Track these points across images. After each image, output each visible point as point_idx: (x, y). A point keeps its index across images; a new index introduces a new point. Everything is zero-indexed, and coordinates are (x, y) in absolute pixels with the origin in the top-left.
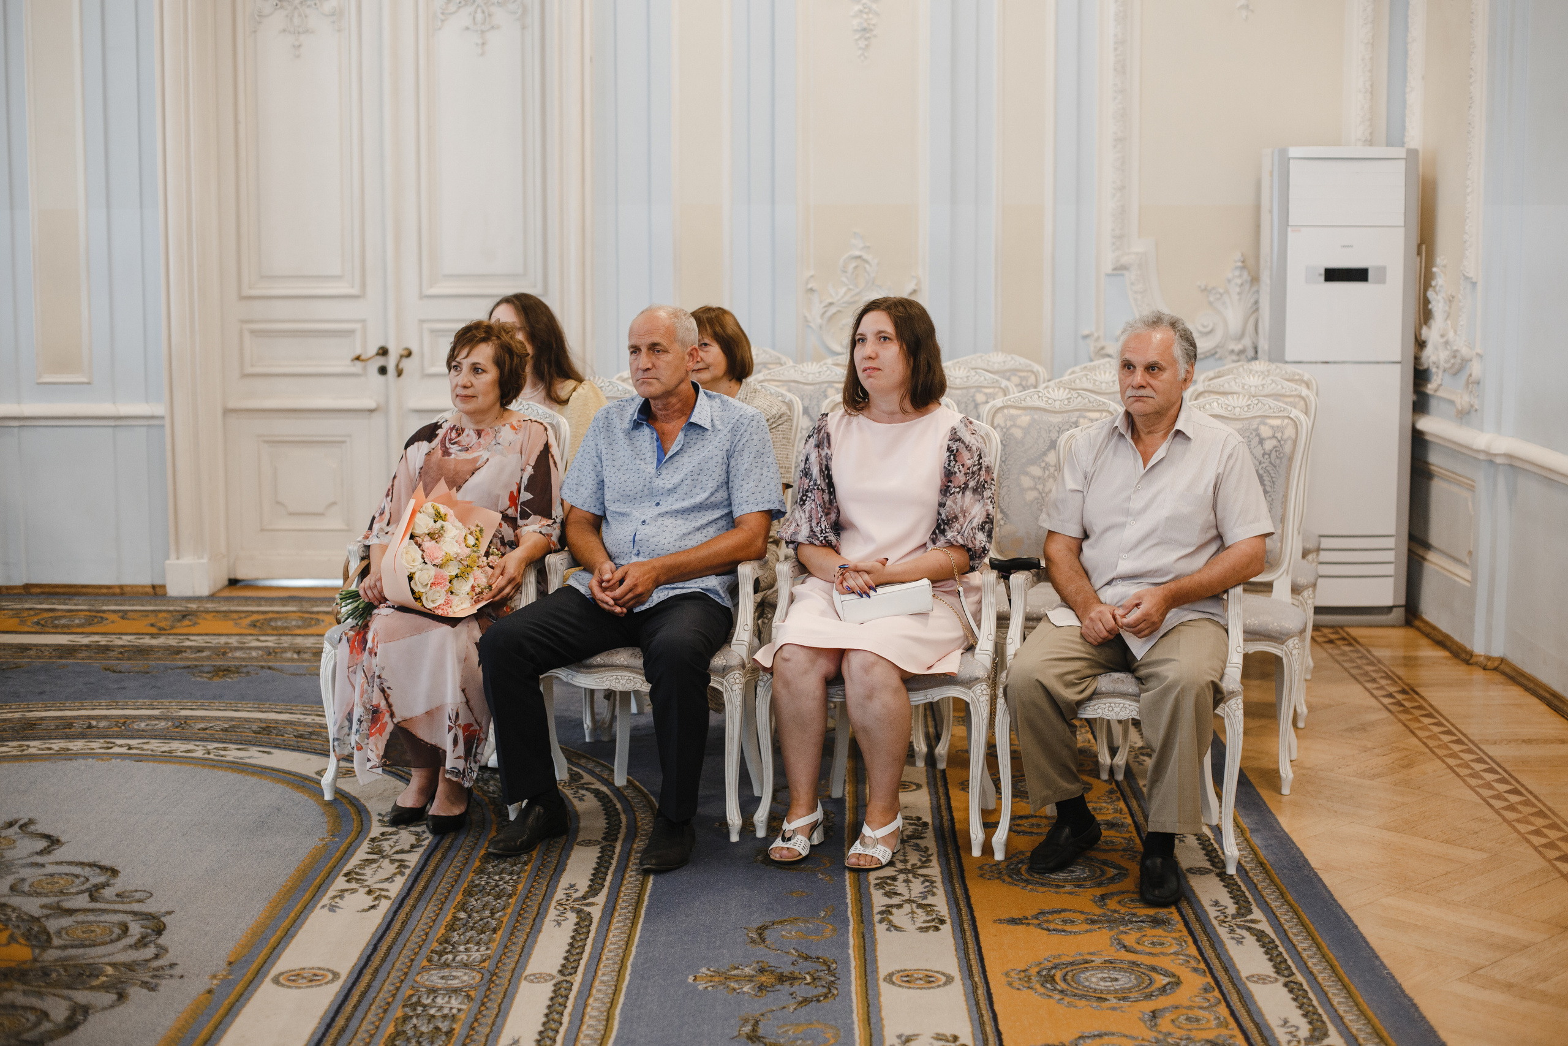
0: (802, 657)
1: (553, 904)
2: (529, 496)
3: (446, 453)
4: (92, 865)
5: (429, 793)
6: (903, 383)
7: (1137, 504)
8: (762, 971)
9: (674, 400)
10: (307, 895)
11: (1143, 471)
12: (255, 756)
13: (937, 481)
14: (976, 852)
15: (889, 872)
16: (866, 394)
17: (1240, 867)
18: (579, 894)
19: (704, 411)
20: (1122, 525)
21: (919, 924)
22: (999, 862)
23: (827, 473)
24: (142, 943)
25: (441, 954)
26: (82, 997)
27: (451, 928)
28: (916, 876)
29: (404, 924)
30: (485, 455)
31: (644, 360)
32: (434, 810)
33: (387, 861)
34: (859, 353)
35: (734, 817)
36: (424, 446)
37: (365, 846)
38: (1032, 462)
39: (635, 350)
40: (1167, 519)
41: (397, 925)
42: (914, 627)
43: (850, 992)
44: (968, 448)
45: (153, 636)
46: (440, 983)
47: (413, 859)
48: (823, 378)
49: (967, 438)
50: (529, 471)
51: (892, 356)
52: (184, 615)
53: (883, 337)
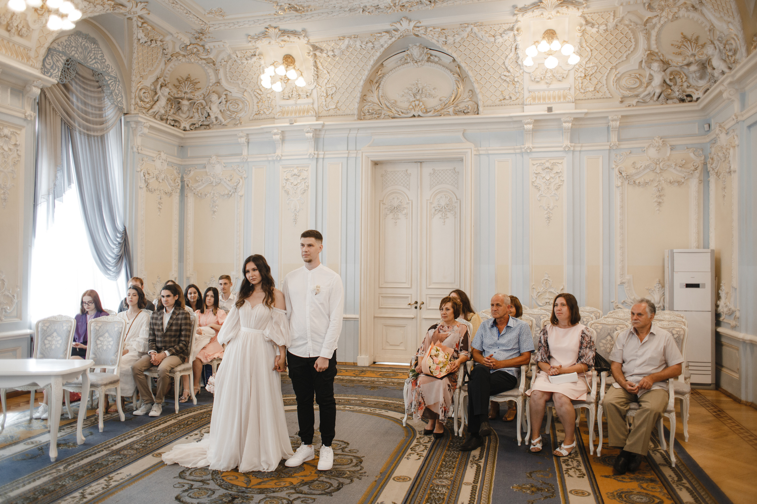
0: (540, 394)
1: (469, 461)
2: (462, 345)
3: (439, 332)
4: (342, 441)
5: (433, 426)
6: (568, 318)
7: (640, 353)
8: (532, 486)
9: (502, 319)
10: (401, 454)
11: (641, 344)
12: (384, 412)
13: (578, 345)
14: (592, 454)
15: (566, 458)
16: (557, 320)
17: (676, 465)
18: (477, 459)
19: (512, 322)
20: (636, 359)
21: (577, 475)
22: (599, 457)
23: (546, 342)
24: (356, 465)
25: (439, 474)
26: (341, 480)
27: (441, 467)
28: (574, 460)
29: (428, 464)
30: (450, 333)
31: (495, 308)
32: (435, 432)
33: (421, 446)
34: (556, 309)
35: (519, 439)
36: (433, 330)
37: (415, 441)
38: (603, 339)
39: (493, 305)
40: (650, 358)
41: (426, 465)
42: (572, 386)
43: (559, 496)
44: (587, 336)
45: (355, 377)
46: (440, 483)
47: (429, 445)
48: (539, 313)
49: (587, 333)
50: (462, 338)
51: (565, 309)
52: (362, 371)
53: (563, 305)
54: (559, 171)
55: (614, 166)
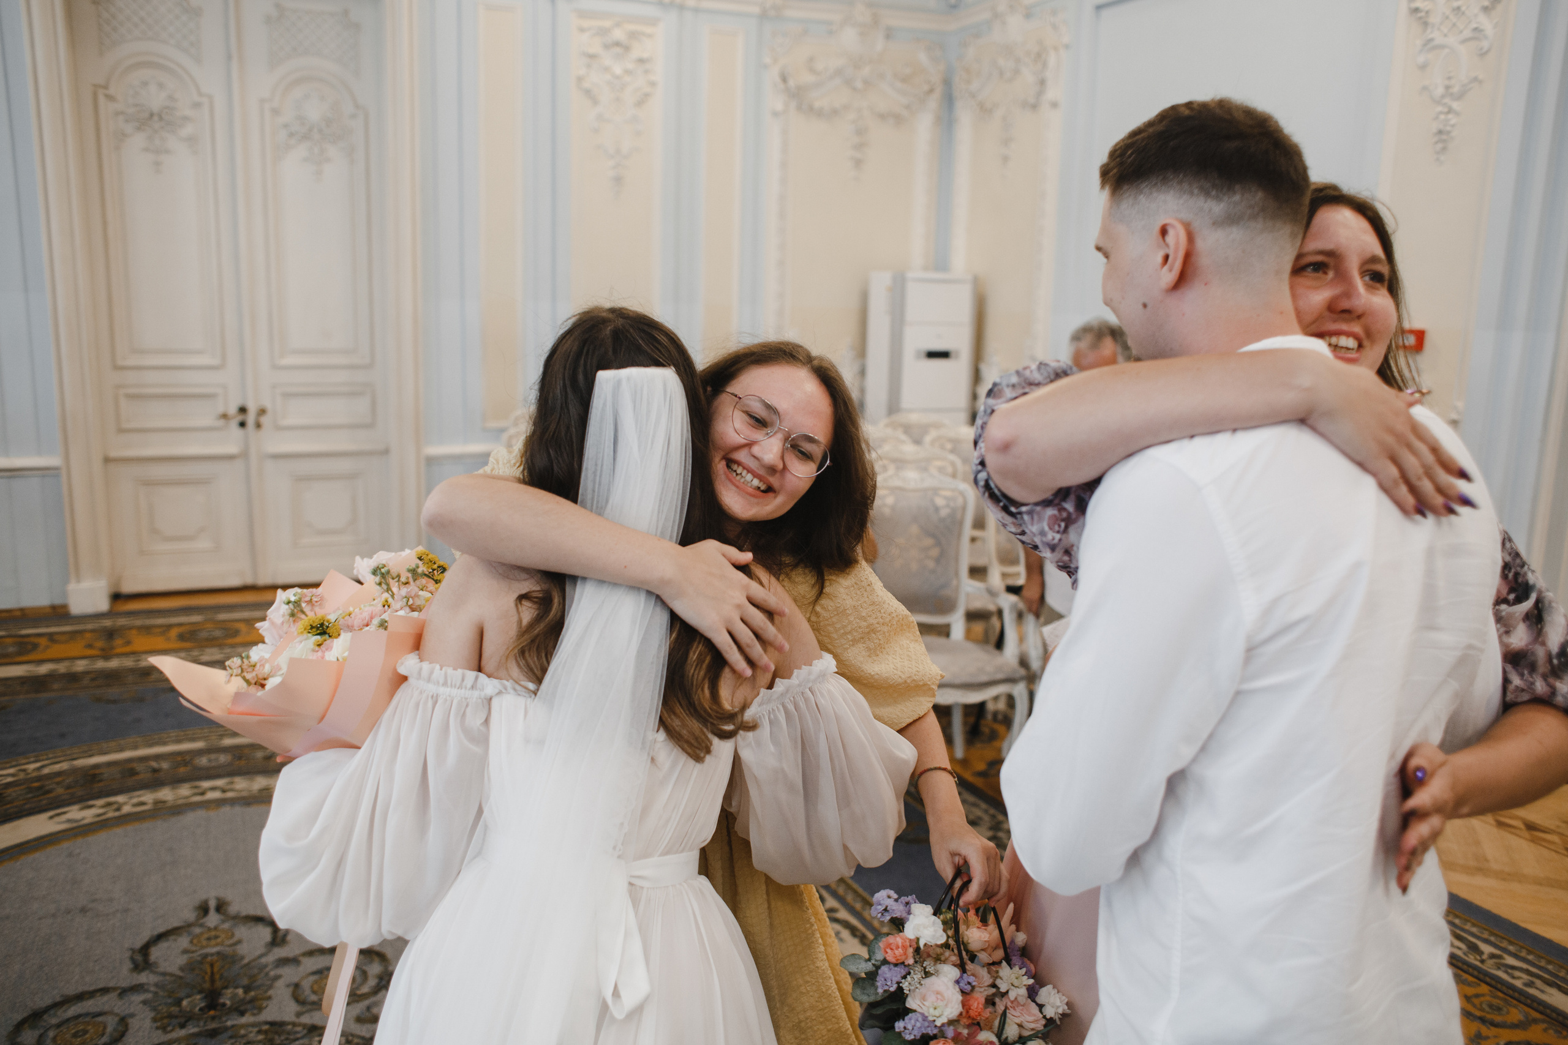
54: (645, 55)
55: (767, 60)
